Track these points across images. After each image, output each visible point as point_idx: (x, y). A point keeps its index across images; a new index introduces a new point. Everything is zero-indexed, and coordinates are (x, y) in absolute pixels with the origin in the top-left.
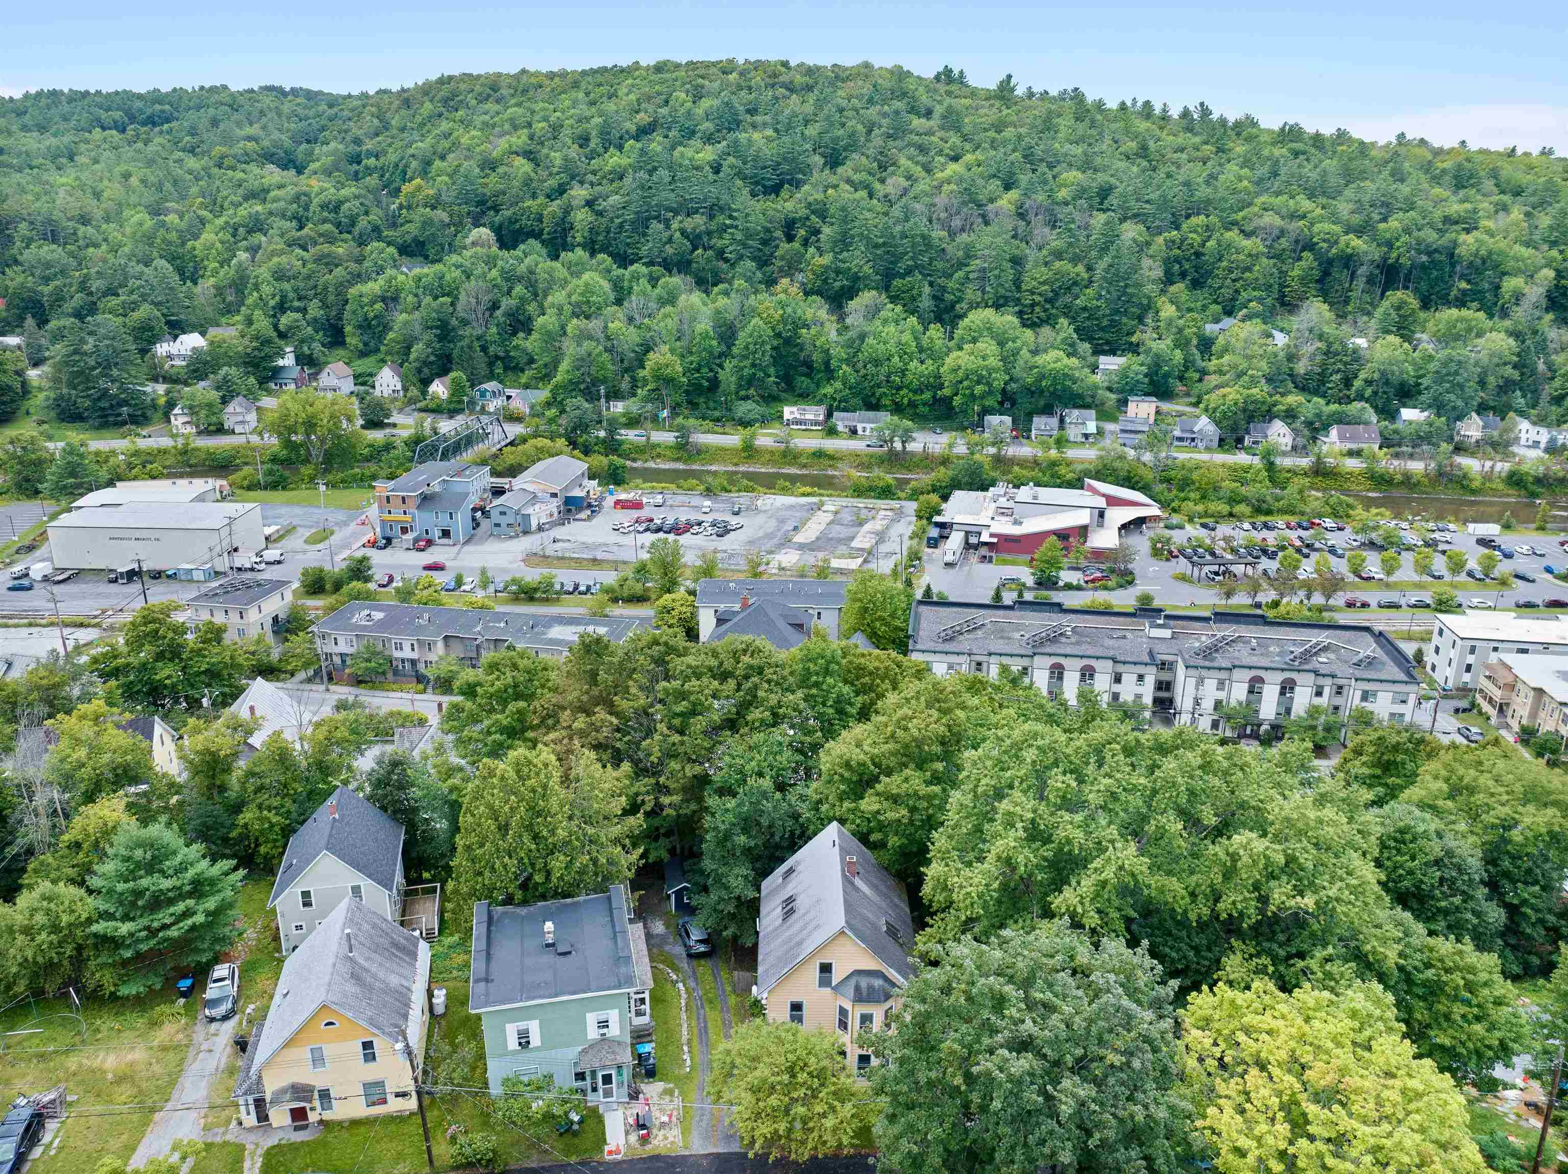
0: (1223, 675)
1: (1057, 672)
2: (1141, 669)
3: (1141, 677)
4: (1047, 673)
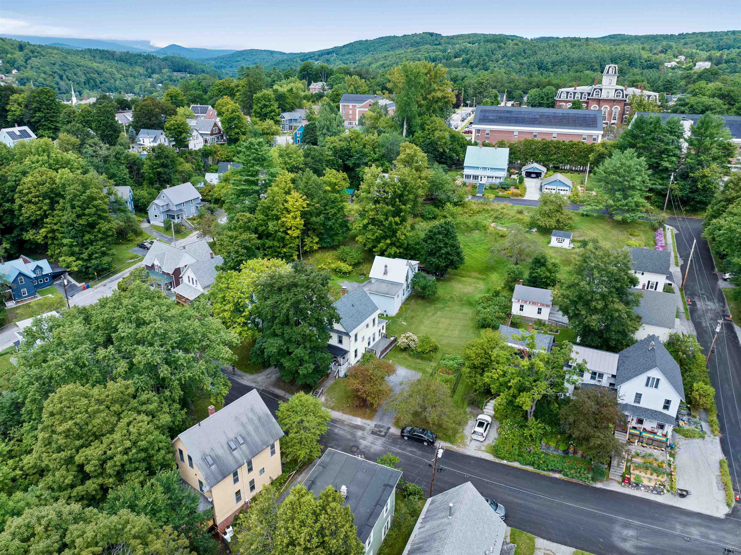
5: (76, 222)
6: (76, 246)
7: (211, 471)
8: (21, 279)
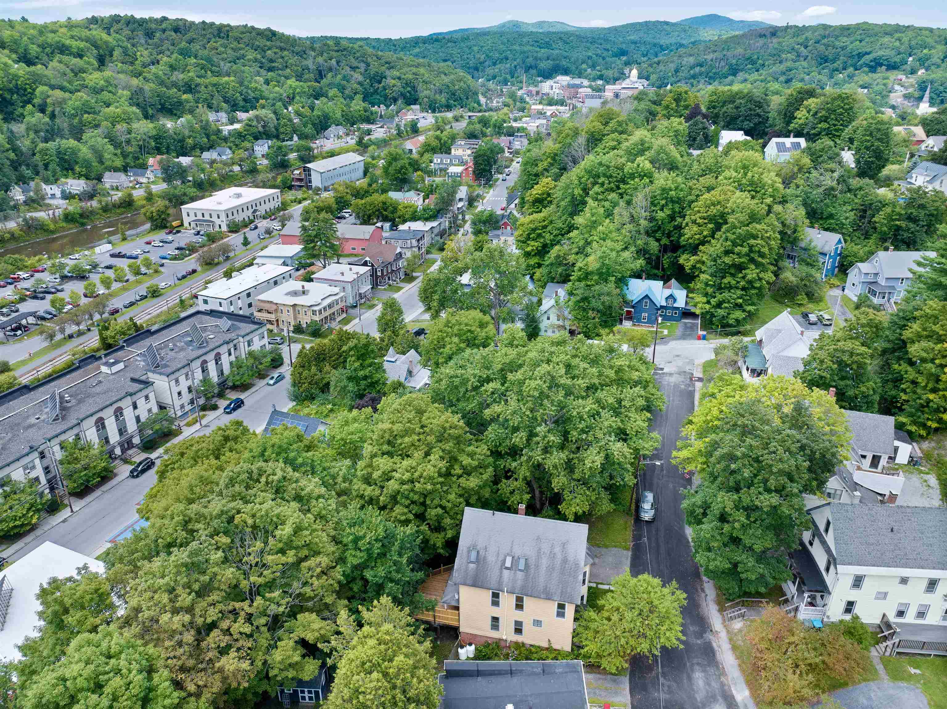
0: (186, 369)
1: (100, 424)
2: (144, 393)
3: (147, 398)
4: (94, 429)
5: (720, 258)
6: (712, 286)
7: (467, 567)
8: (646, 303)
